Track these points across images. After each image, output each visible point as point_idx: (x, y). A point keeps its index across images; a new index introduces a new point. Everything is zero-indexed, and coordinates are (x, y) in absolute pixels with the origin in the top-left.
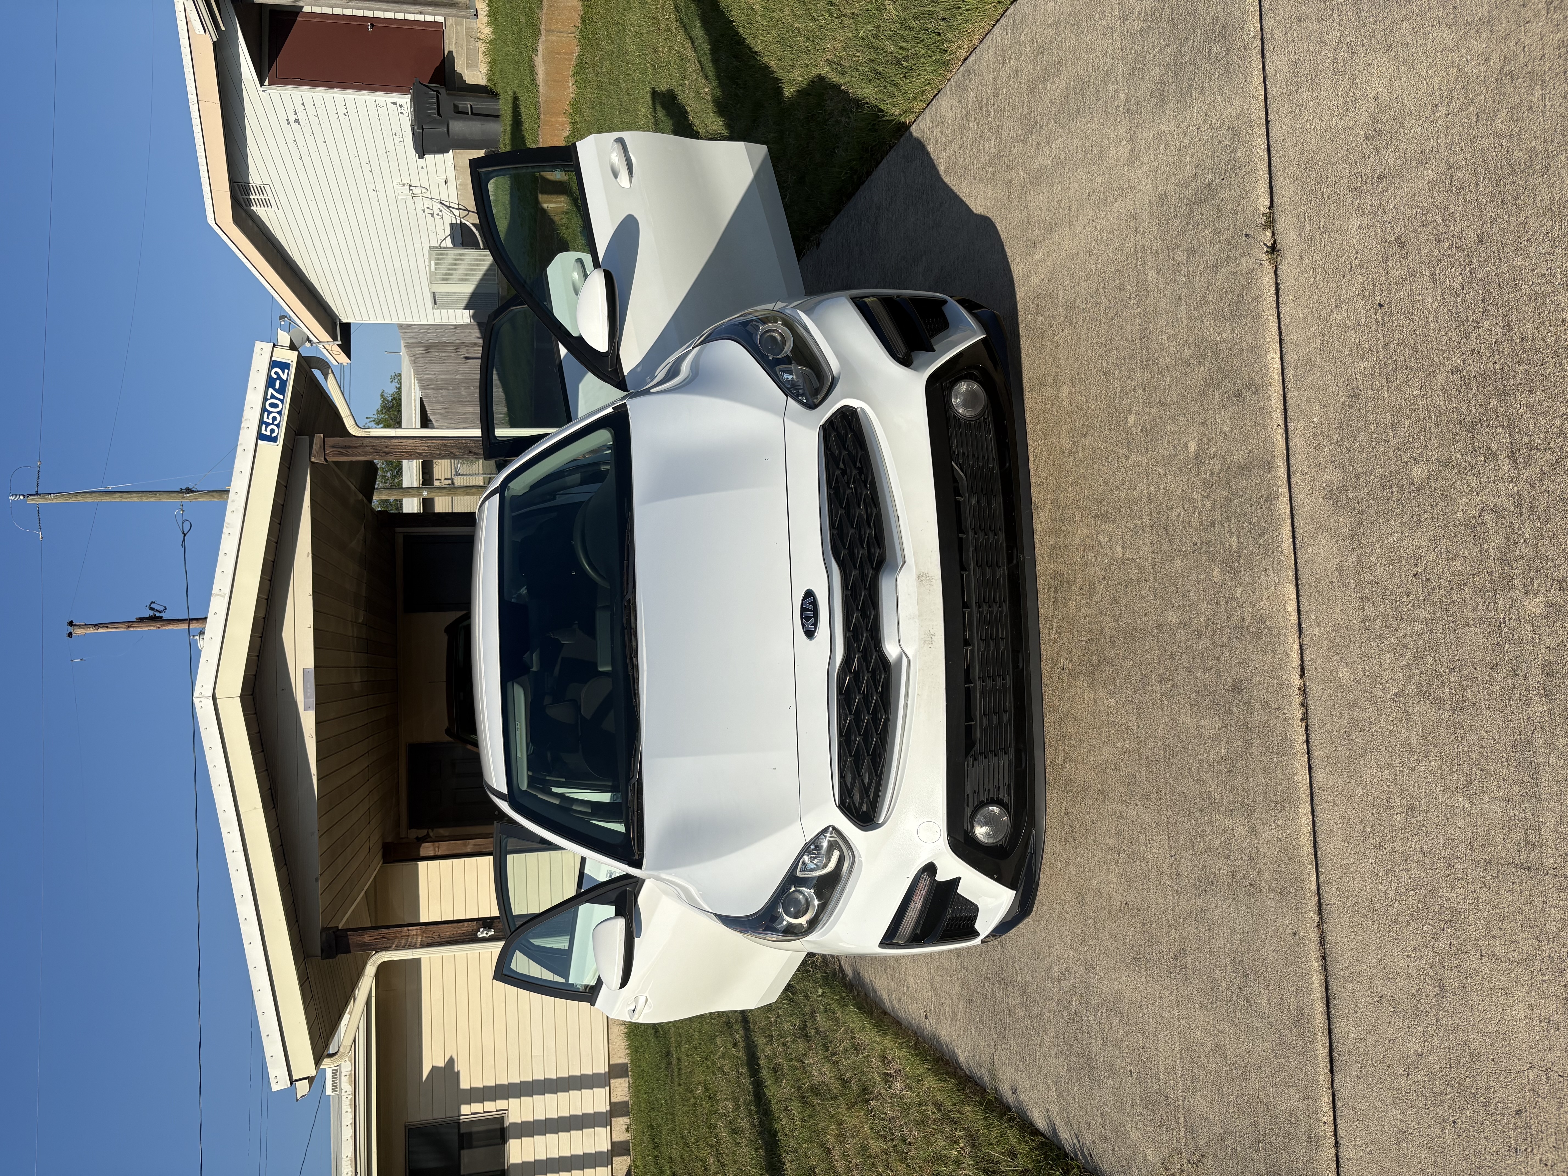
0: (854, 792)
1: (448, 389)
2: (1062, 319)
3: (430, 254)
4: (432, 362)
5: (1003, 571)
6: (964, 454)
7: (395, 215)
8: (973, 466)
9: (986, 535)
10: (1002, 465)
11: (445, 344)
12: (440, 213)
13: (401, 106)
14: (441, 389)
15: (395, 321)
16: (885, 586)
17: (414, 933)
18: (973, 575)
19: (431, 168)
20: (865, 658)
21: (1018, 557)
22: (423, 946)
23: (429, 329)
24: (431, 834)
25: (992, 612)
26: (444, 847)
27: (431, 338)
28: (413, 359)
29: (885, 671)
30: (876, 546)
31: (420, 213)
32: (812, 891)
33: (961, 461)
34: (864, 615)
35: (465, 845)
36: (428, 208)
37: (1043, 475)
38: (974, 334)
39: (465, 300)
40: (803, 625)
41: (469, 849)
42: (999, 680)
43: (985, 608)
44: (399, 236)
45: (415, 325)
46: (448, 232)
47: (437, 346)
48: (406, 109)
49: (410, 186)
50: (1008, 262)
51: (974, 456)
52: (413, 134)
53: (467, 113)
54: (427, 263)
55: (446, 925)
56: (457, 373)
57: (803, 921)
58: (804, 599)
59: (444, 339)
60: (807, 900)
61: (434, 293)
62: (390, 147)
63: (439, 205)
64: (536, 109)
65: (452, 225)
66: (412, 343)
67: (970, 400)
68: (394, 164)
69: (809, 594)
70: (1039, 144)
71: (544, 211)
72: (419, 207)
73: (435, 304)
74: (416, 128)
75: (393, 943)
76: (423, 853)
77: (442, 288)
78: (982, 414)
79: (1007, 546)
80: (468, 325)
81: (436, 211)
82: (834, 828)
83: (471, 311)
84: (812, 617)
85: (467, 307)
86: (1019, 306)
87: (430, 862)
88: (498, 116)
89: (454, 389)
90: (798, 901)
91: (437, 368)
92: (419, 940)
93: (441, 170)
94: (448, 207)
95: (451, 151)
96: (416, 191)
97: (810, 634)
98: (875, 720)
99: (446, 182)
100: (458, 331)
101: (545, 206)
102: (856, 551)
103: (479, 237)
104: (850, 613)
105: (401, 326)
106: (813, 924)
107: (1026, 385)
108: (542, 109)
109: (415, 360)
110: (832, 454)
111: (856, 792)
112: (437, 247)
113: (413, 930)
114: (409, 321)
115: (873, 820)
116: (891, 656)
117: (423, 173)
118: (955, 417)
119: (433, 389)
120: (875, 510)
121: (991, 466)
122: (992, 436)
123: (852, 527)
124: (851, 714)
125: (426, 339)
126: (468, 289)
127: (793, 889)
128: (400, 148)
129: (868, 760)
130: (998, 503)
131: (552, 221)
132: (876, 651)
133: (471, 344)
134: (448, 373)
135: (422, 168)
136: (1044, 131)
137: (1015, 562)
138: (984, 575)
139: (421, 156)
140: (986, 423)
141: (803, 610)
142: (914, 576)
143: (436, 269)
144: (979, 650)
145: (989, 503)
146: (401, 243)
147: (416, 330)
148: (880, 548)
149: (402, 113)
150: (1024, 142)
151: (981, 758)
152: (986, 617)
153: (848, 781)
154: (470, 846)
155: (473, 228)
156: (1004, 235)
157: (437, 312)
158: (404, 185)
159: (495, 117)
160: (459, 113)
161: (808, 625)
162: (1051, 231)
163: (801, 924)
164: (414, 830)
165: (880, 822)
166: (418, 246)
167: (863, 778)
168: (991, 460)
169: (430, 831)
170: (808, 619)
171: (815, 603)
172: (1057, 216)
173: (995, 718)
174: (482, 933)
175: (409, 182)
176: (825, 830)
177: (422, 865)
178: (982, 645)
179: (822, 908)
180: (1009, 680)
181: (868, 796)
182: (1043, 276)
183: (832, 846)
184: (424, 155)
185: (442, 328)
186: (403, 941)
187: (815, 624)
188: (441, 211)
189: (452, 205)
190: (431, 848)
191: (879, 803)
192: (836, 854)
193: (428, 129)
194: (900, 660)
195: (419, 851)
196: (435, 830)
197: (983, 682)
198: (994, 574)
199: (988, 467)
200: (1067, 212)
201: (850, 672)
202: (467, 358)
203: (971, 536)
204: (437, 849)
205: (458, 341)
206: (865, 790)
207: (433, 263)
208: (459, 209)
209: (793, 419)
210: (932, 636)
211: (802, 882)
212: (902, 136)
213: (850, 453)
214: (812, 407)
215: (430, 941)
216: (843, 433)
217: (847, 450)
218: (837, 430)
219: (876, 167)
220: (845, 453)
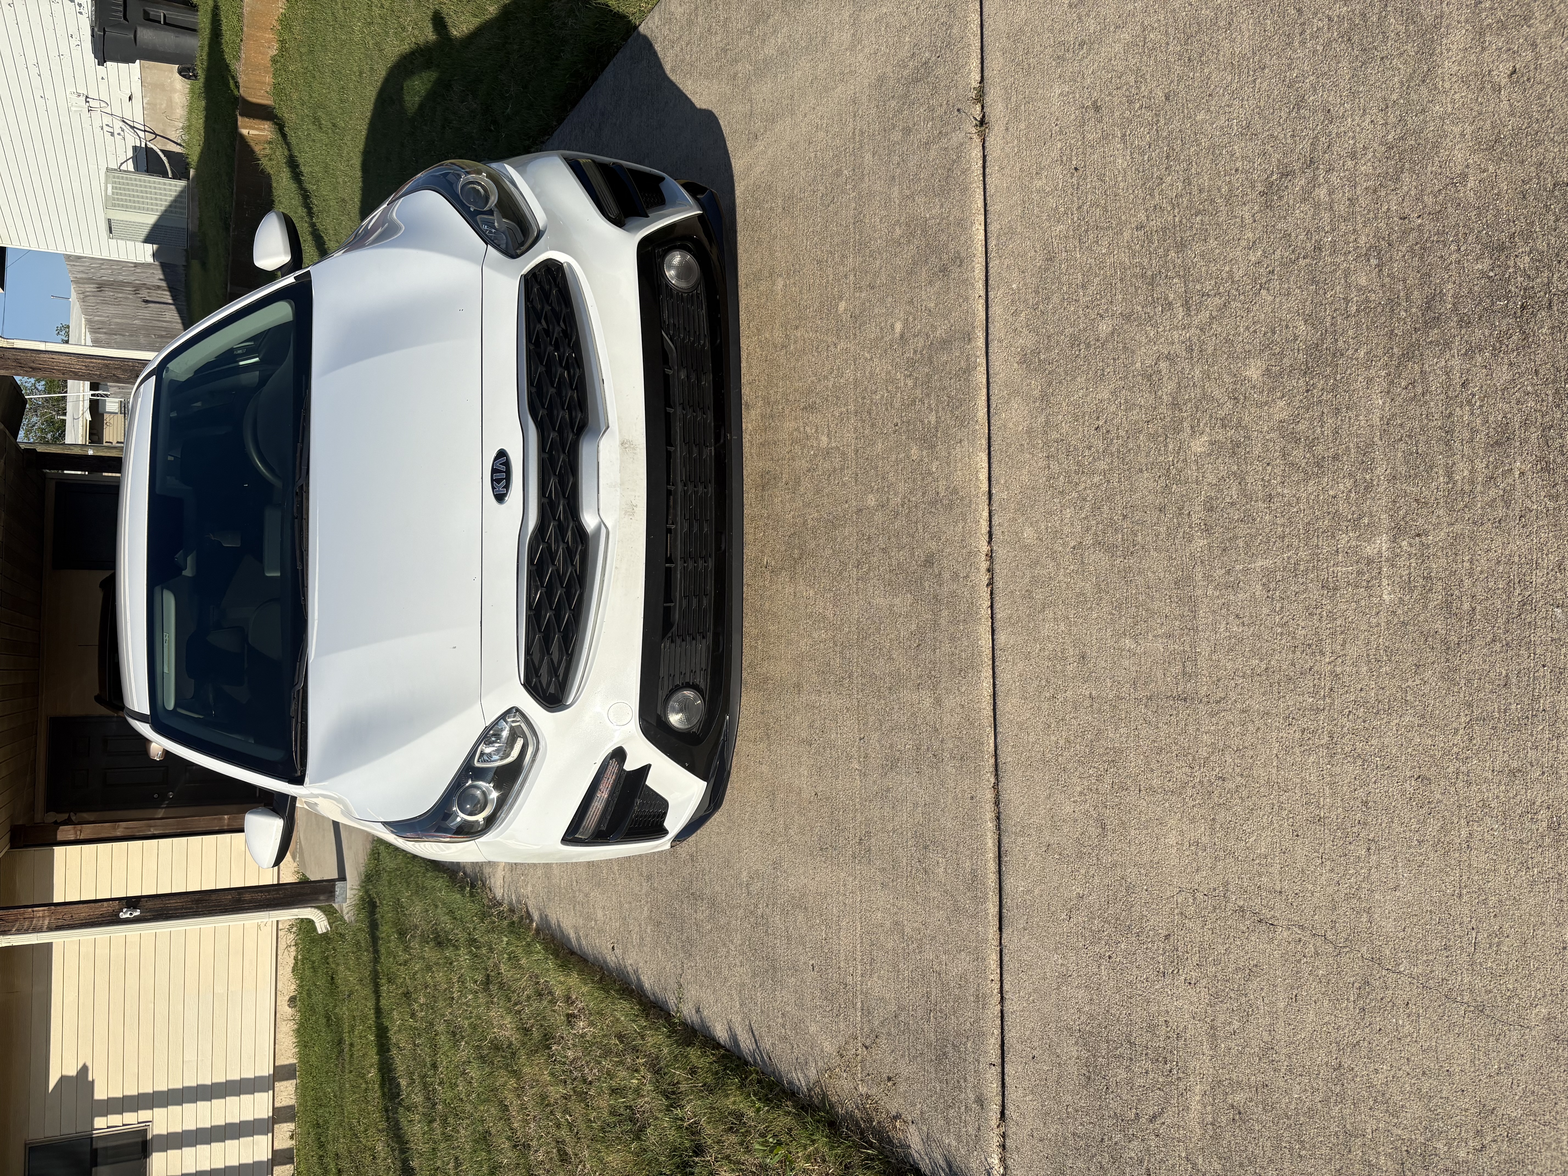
0: (541, 670)
1: (124, 335)
2: (780, 210)
3: (107, 176)
4: (104, 302)
5: (710, 451)
6: (674, 325)
7: (66, 129)
8: (684, 339)
9: (694, 411)
10: (712, 342)
11: (122, 284)
12: (122, 133)
13: (80, 5)
14: (115, 335)
15: (61, 250)
16: (586, 450)
17: (41, 914)
18: (679, 451)
19: (113, 80)
20: (561, 528)
21: (725, 436)
22: (50, 929)
23: (102, 264)
24: (73, 818)
25: (697, 492)
26: (87, 831)
27: (106, 275)
28: (82, 296)
29: (582, 543)
30: (578, 408)
31: (97, 130)
32: (492, 785)
33: (671, 332)
34: (562, 481)
35: (114, 829)
36: (107, 125)
37: (755, 371)
38: (691, 209)
39: (145, 231)
40: (493, 487)
41: (118, 833)
42: (701, 562)
43: (691, 487)
44: (71, 153)
45: (85, 257)
46: (130, 154)
47: (112, 285)
48: (86, 8)
49: (87, 97)
50: (729, 157)
51: (685, 329)
52: (93, 36)
53: (160, 22)
54: (103, 188)
55: (81, 906)
56: (135, 317)
57: (480, 818)
58: (495, 459)
59: (121, 278)
60: (484, 793)
61: (109, 221)
62: (64, 50)
63: (121, 124)
64: (239, 20)
65: (135, 148)
66: (81, 278)
67: (684, 271)
68: (68, 71)
69: (502, 454)
70: (765, 34)
71: (242, 136)
72: (97, 123)
73: (111, 232)
74: (96, 29)
75: (13, 926)
76: (60, 837)
77: (118, 215)
78: (695, 287)
79: (715, 425)
80: (150, 264)
81: (117, 130)
82: (518, 710)
83: (155, 246)
84: (503, 479)
85: (148, 240)
86: (738, 201)
87: (69, 848)
88: (195, 30)
89: (131, 336)
90: (474, 796)
91: (112, 310)
92: (46, 922)
93: (125, 83)
94: (133, 127)
95: (138, 61)
96: (93, 103)
97: (500, 498)
98: (569, 593)
99: (130, 98)
100: (138, 271)
101: (245, 132)
102: (555, 412)
103: (167, 165)
104: (547, 477)
105: (68, 257)
106: (490, 821)
107: (742, 280)
108: (245, 21)
109: (84, 298)
110: (533, 307)
111: (544, 672)
112: (115, 170)
113: (40, 912)
114: (79, 252)
115: (561, 701)
116: (590, 527)
117: (103, 85)
118: (667, 286)
119: (105, 333)
120: (578, 370)
121: (702, 342)
122: (704, 311)
123: (553, 386)
124: (541, 588)
125: (99, 275)
126: (151, 219)
127: (470, 782)
128: (76, 53)
129: (558, 638)
130: (707, 381)
131: (252, 152)
132: (572, 521)
133: (154, 286)
134: (124, 316)
135: (102, 78)
136: (771, 21)
137: (722, 441)
138: (690, 452)
139: (101, 63)
140: (698, 297)
141: (494, 471)
142: (618, 443)
143: (113, 193)
144: (682, 530)
145: (699, 380)
146: (72, 162)
147: (87, 264)
148: (582, 411)
149: (81, 13)
150: (751, 33)
151: (678, 641)
152: (690, 496)
153: (536, 658)
154: (121, 829)
155: (162, 155)
156: (726, 130)
157: (113, 242)
158: (79, 96)
159: (192, 30)
160: (150, 20)
161: (499, 487)
162: (773, 122)
163: (477, 822)
164: (52, 813)
165: (568, 704)
166: (94, 167)
167: (553, 657)
168: (702, 337)
169: (72, 814)
170: (499, 481)
171: (507, 464)
172: (779, 106)
173: (695, 601)
174: (125, 913)
175: (86, 93)
176: (509, 712)
177: (58, 851)
178: (686, 525)
179: (501, 803)
180: (711, 563)
181: (557, 676)
182: (763, 169)
183: (514, 735)
184: (105, 62)
185: (118, 265)
186: (27, 923)
187: (507, 487)
188: (123, 130)
189: (136, 125)
190: (72, 832)
191: (568, 685)
192: (519, 743)
193: (111, 33)
194: (599, 530)
195: (56, 835)
196: (79, 814)
197: (685, 562)
198: (700, 453)
199: (699, 343)
200: (789, 101)
201: (544, 541)
202: (147, 302)
203: (679, 410)
204: (78, 833)
205: (137, 282)
206: (554, 670)
207: (110, 186)
208: (145, 131)
209: (491, 267)
210: (632, 506)
211: (480, 774)
212: (629, 37)
213: (553, 310)
214: (514, 256)
215: (60, 924)
216: (547, 287)
217: (550, 305)
218: (540, 283)
219: (602, 71)
220: (547, 308)
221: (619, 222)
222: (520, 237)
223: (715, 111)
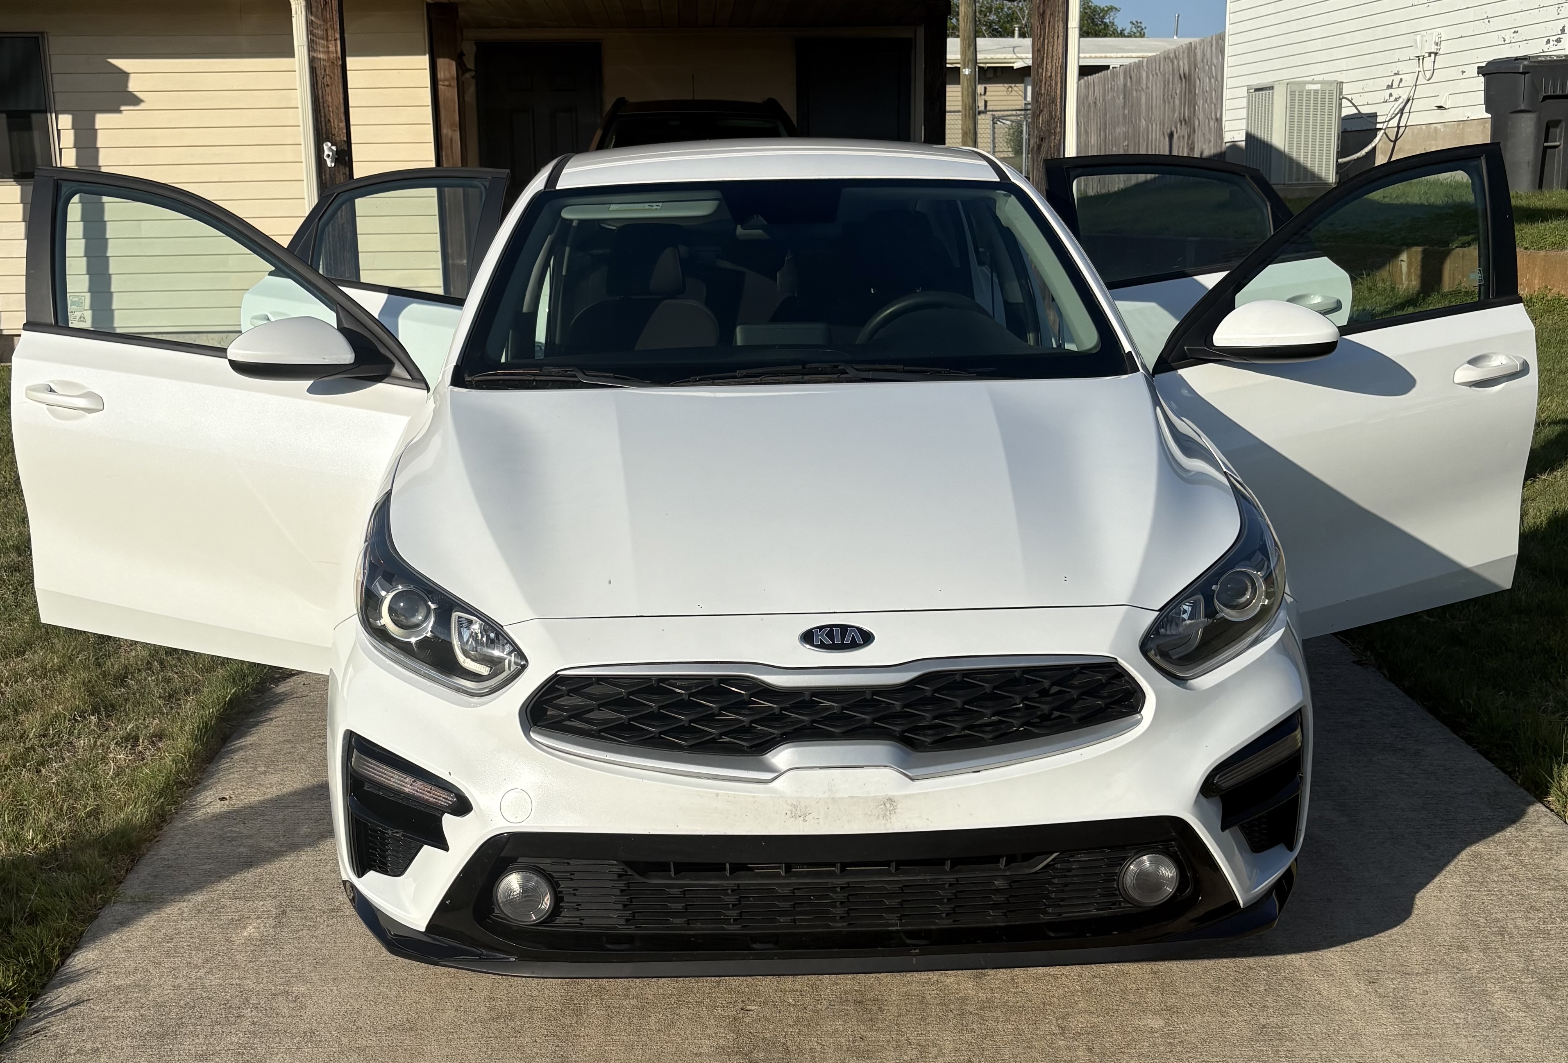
0: (576, 697)
1: (1124, 107)
2: (1263, 1021)
3: (1330, 83)
4: (1166, 83)
5: (894, 924)
6: (1070, 870)
7: (1392, 30)
8: (1051, 883)
9: (949, 900)
10: (1052, 926)
11: (1192, 104)
12: (1392, 99)
13: (1559, 41)
14: (1124, 98)
15: (1229, 29)
16: (880, 750)
17: (332, 49)
18: (892, 879)
19: (1463, 85)
20: (771, 718)
21: (915, 946)
22: (312, 61)
23: (1216, 80)
24: (467, 75)
25: (835, 907)
26: (449, 94)
27: (1203, 83)
28: (1172, 55)
29: (751, 747)
30: (937, 738)
31: (1395, 68)
32: (429, 635)
33: (1059, 866)
34: (833, 719)
35: (452, 125)
36: (1401, 80)
37: (1029, 987)
38: (1245, 890)
39: (1260, 134)
40: (821, 628)
41: (445, 131)
42: (734, 913)
43: (840, 896)
44: (1359, 37)
45: (1223, 59)
46: (1365, 110)
47: (1190, 92)
48: (1555, 48)
49: (1436, 54)
50: (1344, 943)
51: (1066, 885)
52: (1517, 59)
53: (1546, 141)
54: (1317, 78)
55: (341, 96)
56: (1149, 121)
57: (386, 620)
58: (860, 630)
59: (1200, 102)
60: (417, 625)
61: (1272, 88)
62: (1496, 24)
63: (1405, 97)
64: (1553, 244)
65: (1374, 116)
66: (1195, 54)
67: (1148, 881)
68: (1470, 29)
69: (867, 638)
70: (1523, 991)
71: (1396, 254)
72: (1401, 67)
73: (1256, 90)
74: (1526, 63)
75: (317, 17)
76: (441, 62)
77: (1280, 99)
78: (1128, 899)
79: (931, 930)
80: (1222, 138)
81: (1396, 93)
82: (524, 667)
83: (1243, 144)
84: (833, 640)
85: (1249, 137)
86: (1280, 958)
87: (427, 73)
88: (1540, 187)
89: (1124, 116)
90: (414, 612)
91: (1157, 92)
92: (321, 56)
93: (1461, 100)
94: (1402, 111)
95: (1490, 116)
96: (1428, 62)
97: (808, 637)
98: (681, 731)
99: (1440, 107)
100: (1212, 123)
101: (1404, 256)
102: (929, 707)
103: (1355, 156)
104: (837, 698)
105: (1221, 38)
106: (380, 635)
107: (1162, 966)
108: (1553, 253)
109: (1169, 58)
110: (1073, 676)
111: (575, 701)
112: (1341, 93)
113: (335, 48)
114: (1228, 51)
115: (535, 724)
116: (774, 756)
117: (1455, 73)
118: (1125, 859)
119: (1125, 85)
120: (990, 736)
121: (1050, 910)
122: (1095, 912)
123: (965, 703)
124: (691, 695)
125: (1202, 75)
126: (1278, 139)
127: (433, 606)
128: (1494, 39)
129: (622, 719)
130: (994, 919)
131: (1380, 266)
132: (782, 734)
133: (1193, 143)
134: (1149, 108)
135: (1463, 72)
136: (1544, 1001)
137: (908, 941)
138: (890, 895)
139: (1481, 71)
140: (1114, 904)
141: (844, 628)
142: (891, 793)
143: (1309, 92)
144: (778, 885)
145: (996, 906)
146: (1348, 39)
147: (1215, 61)
148: (934, 742)
149: (1548, 42)
150: (1526, 971)
151: (621, 884)
152: (827, 897)
153: (593, 690)
154: (450, 133)
155: (1370, 147)
156: (1383, 937)
157: (1244, 92)
158: (1437, 44)
159: (1540, 183)
160: (1547, 128)
161: (822, 635)
162: (1394, 1007)
163: (380, 617)
164: (474, 49)
165: (531, 734)
166: (1343, 65)
167: (596, 712)
168: (1059, 910)
169: (473, 73)
170: (830, 635)
171: (853, 646)
172: (1416, 1015)
173: (679, 906)
174: (330, 149)
175: (1441, 52)
176: (521, 655)
177: (423, 61)
178: (786, 891)
179: (404, 648)
180: (733, 928)
181: (569, 718)
182: (1325, 993)
183: (495, 664)
184: (1484, 75)
185: (1217, 99)
186: (320, 32)
187: (823, 646)
188: (1396, 100)
189: (1405, 116)
190: (448, 75)
191: (559, 734)
192: (483, 670)
193: (1524, 82)
194: (769, 769)
195: (444, 57)
196: (473, 81)
197: (733, 890)
198: (890, 910)
199: (1049, 906)
200: (1422, 1031)
201: (752, 695)
202: (1171, 136)
203: (949, 878)
204: (447, 83)
205: (1197, 123)
206: (578, 714)
207: (1317, 87)
208: (1398, 127)
209: (1126, 617)
210: (804, 817)
211: (443, 619)
212: (1528, 790)
213: (1074, 701)
214: (1144, 647)
215: (318, 72)
216: (1105, 693)
217: (1080, 697)
218: (1109, 683)
219: (1479, 752)
220: (1075, 694)
221: (1208, 788)
222: (1176, 655)
223: (1413, 919)
